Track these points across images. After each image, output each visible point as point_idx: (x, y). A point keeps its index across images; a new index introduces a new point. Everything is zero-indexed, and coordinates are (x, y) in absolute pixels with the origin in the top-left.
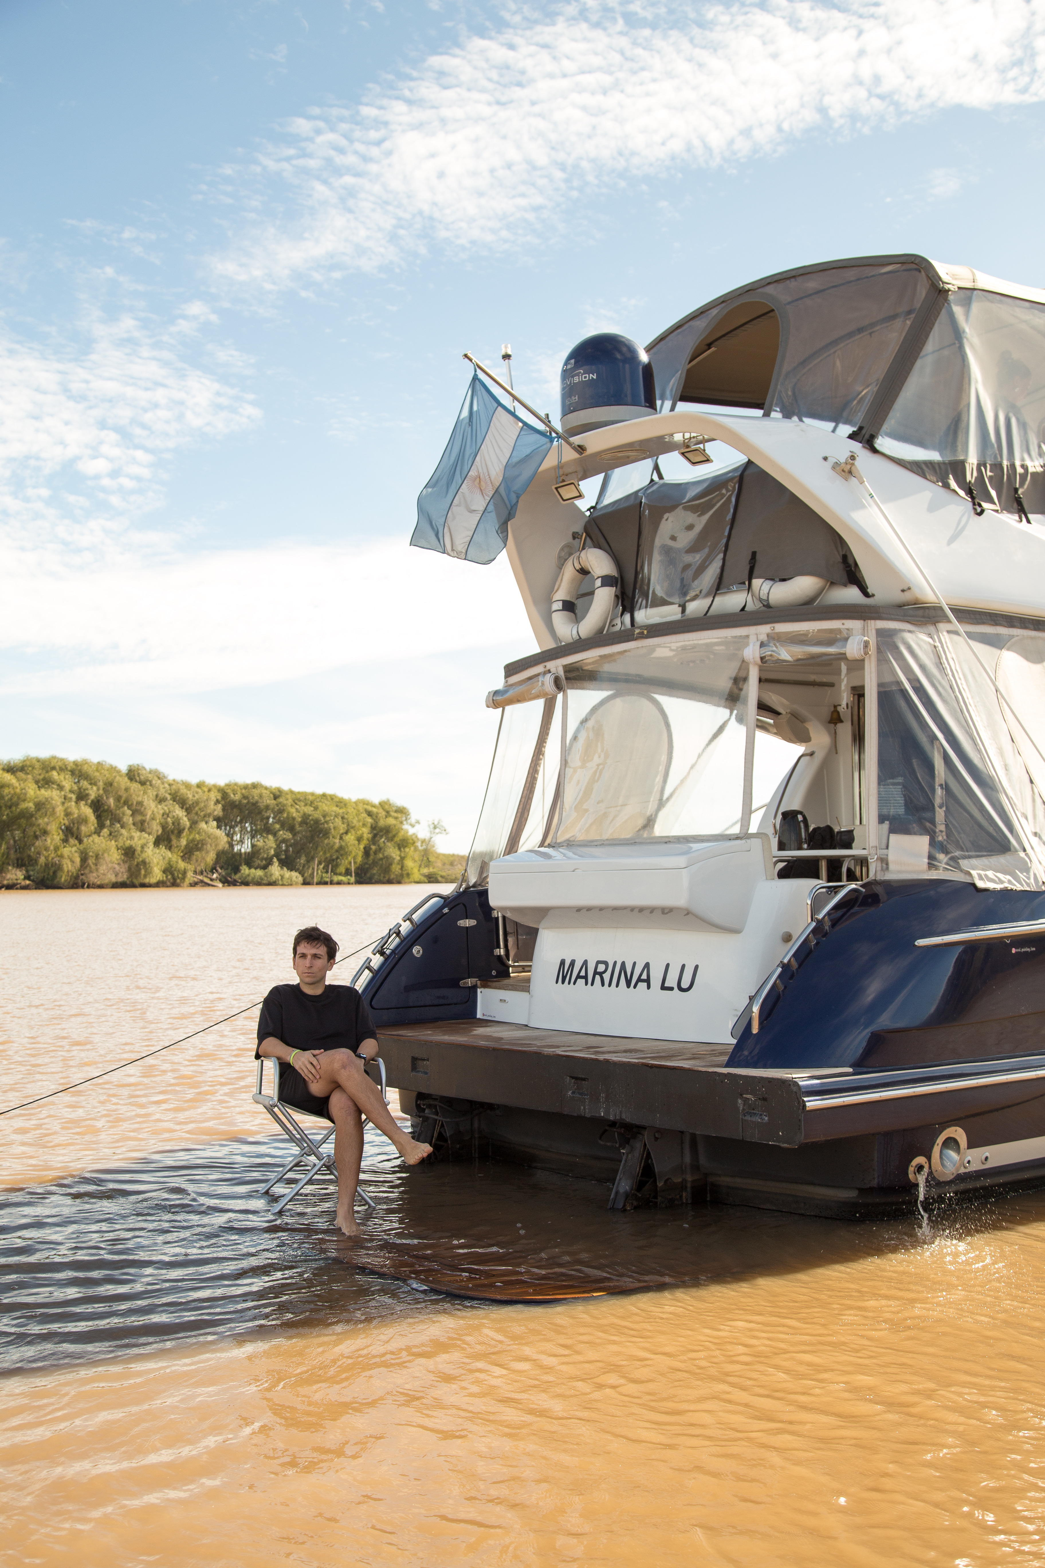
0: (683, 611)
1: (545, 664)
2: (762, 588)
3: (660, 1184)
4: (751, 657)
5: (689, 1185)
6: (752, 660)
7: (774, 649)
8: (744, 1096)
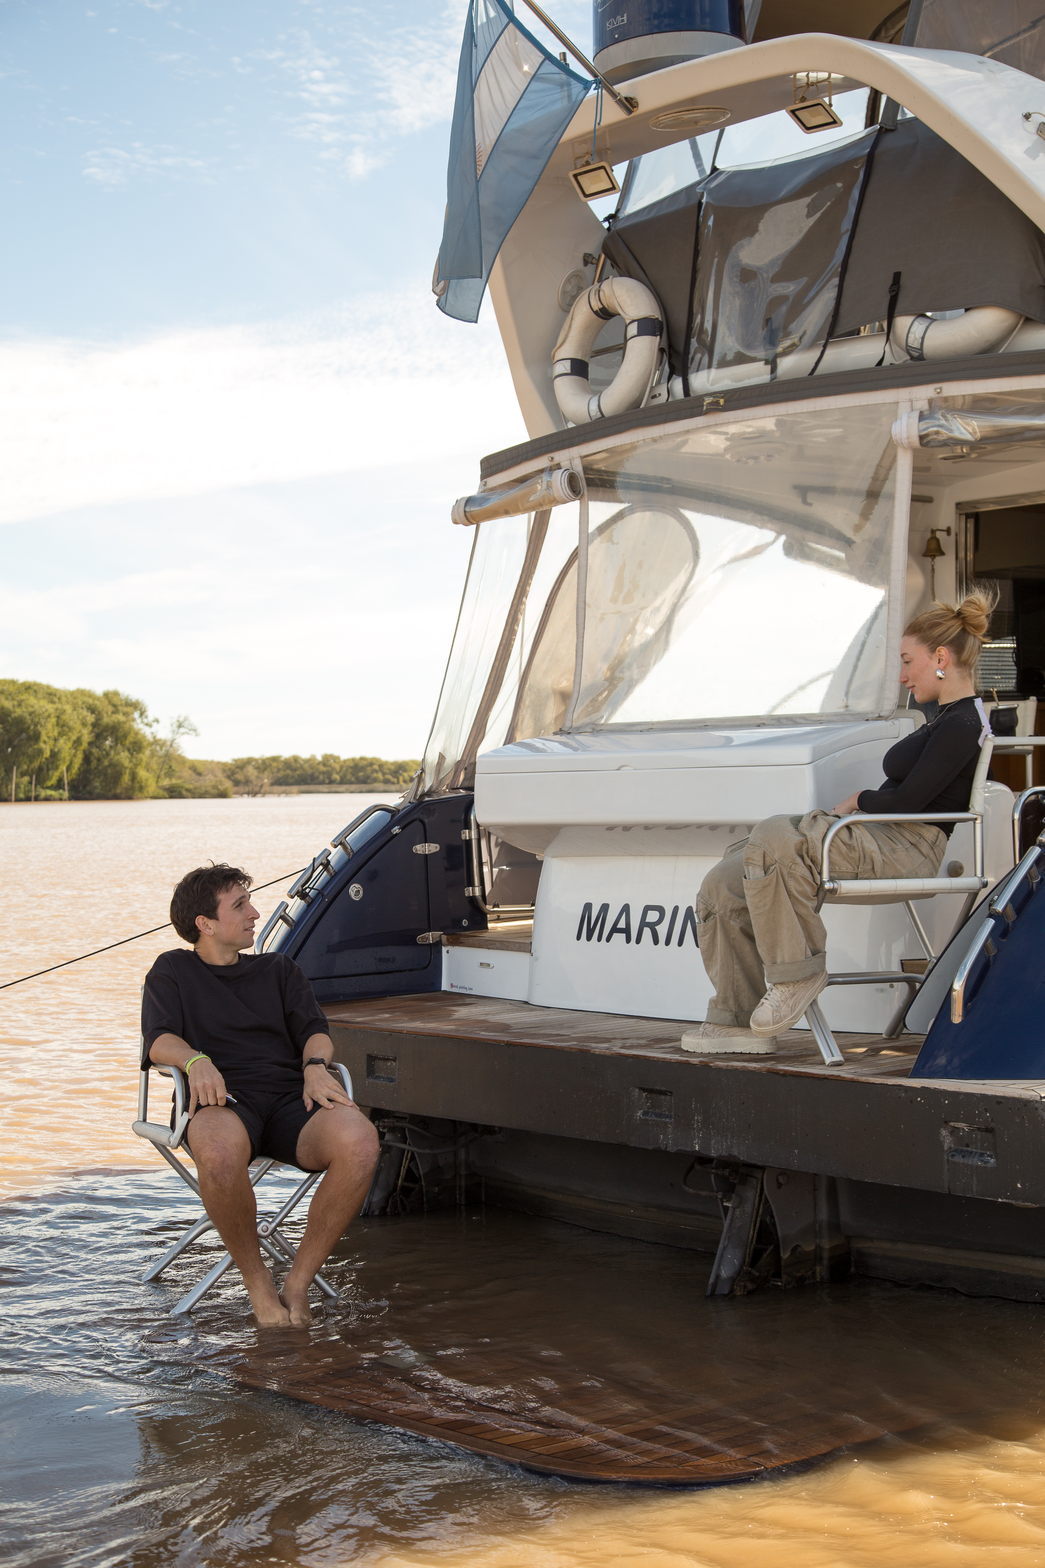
0: (773, 370)
1: (552, 455)
2: (913, 330)
3: (785, 1255)
4: (905, 435)
5: (826, 1255)
6: (905, 441)
7: (943, 422)
8: (952, 1124)
